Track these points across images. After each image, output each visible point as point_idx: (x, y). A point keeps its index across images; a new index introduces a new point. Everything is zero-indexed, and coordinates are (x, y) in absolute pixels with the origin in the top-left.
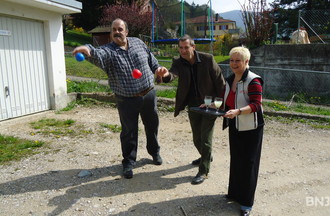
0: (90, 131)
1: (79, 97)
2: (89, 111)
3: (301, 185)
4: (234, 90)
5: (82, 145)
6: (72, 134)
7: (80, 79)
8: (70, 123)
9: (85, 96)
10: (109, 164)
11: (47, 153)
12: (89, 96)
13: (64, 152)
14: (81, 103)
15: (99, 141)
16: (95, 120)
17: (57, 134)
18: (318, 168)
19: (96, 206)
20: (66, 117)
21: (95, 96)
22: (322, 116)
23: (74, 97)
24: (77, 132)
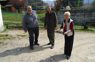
0: (15, 37)
1: (7, 27)
2: (12, 31)
3: (77, 46)
4: (66, 25)
5: (14, 42)
6: (9, 38)
7: (6, 21)
8: (7, 35)
9: (9, 27)
10: (25, 46)
11: (3, 45)
12: (11, 27)
13: (9, 44)
14: (8, 29)
15: (19, 40)
16: (15, 34)
17: (4, 39)
18: (80, 42)
19: (26, 58)
20: (5, 34)
21: (13, 27)
22: (77, 28)
23: (6, 27)
24: (11, 38)
